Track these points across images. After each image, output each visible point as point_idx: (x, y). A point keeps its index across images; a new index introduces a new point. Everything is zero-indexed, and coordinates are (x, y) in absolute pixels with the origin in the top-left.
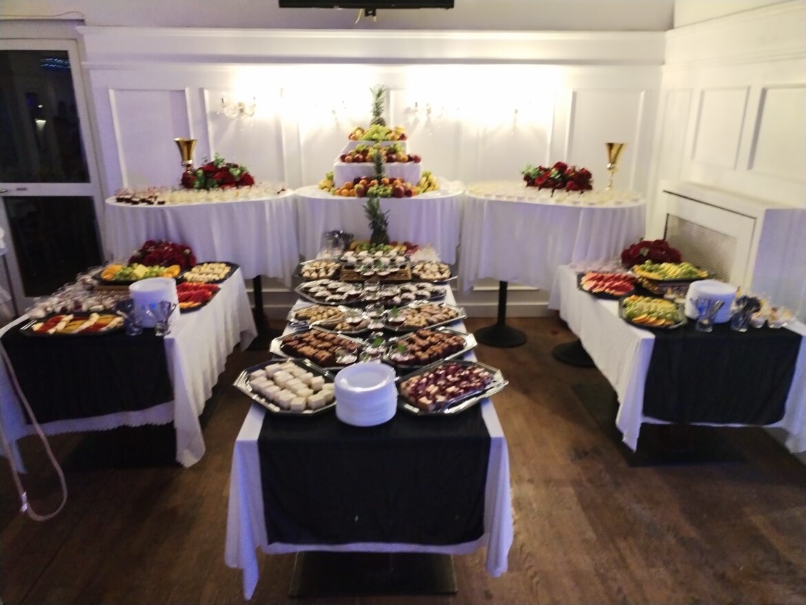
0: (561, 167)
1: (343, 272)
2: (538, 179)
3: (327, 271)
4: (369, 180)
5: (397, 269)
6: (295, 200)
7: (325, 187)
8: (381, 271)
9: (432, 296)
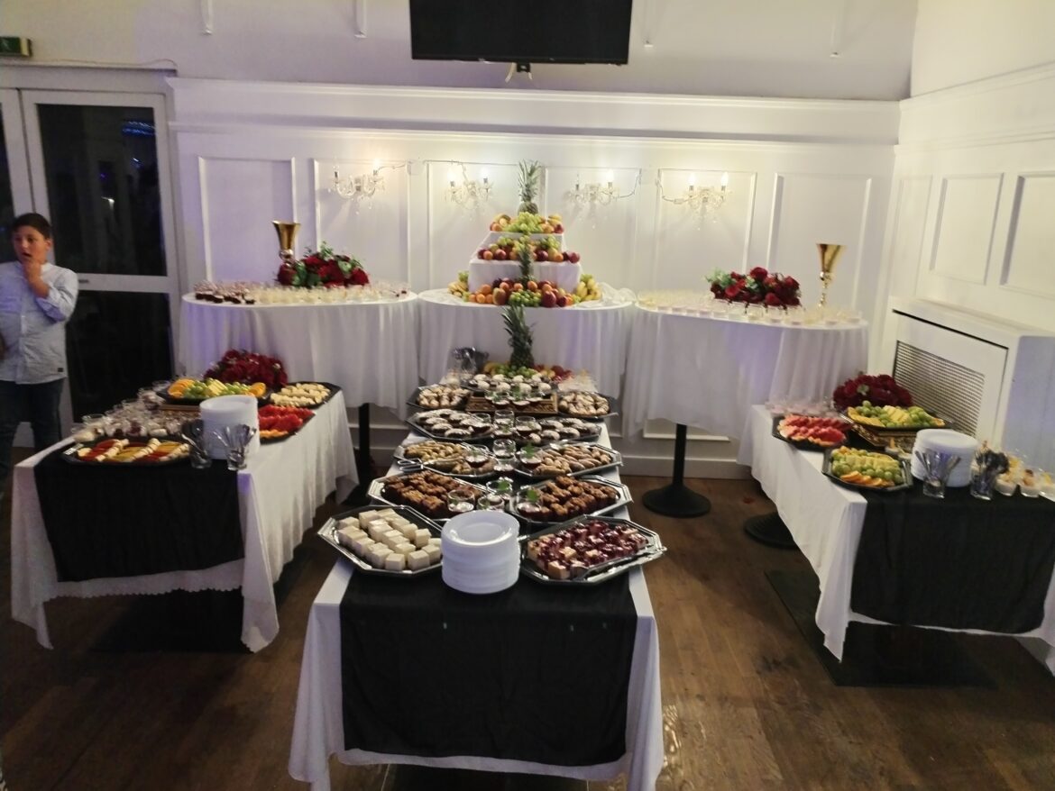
0: (759, 274)
1: (473, 401)
2: (728, 290)
3: (451, 398)
4: (511, 283)
5: (539, 399)
6: (419, 306)
7: (458, 291)
8: (518, 400)
9: (581, 436)
